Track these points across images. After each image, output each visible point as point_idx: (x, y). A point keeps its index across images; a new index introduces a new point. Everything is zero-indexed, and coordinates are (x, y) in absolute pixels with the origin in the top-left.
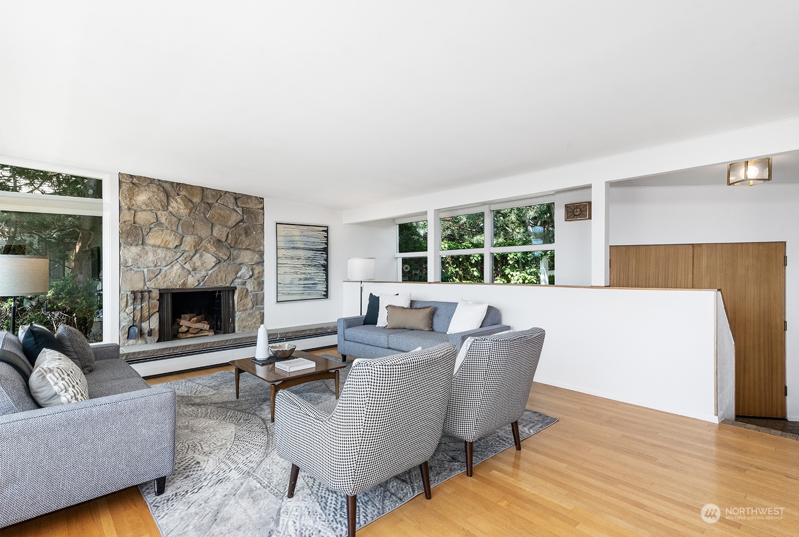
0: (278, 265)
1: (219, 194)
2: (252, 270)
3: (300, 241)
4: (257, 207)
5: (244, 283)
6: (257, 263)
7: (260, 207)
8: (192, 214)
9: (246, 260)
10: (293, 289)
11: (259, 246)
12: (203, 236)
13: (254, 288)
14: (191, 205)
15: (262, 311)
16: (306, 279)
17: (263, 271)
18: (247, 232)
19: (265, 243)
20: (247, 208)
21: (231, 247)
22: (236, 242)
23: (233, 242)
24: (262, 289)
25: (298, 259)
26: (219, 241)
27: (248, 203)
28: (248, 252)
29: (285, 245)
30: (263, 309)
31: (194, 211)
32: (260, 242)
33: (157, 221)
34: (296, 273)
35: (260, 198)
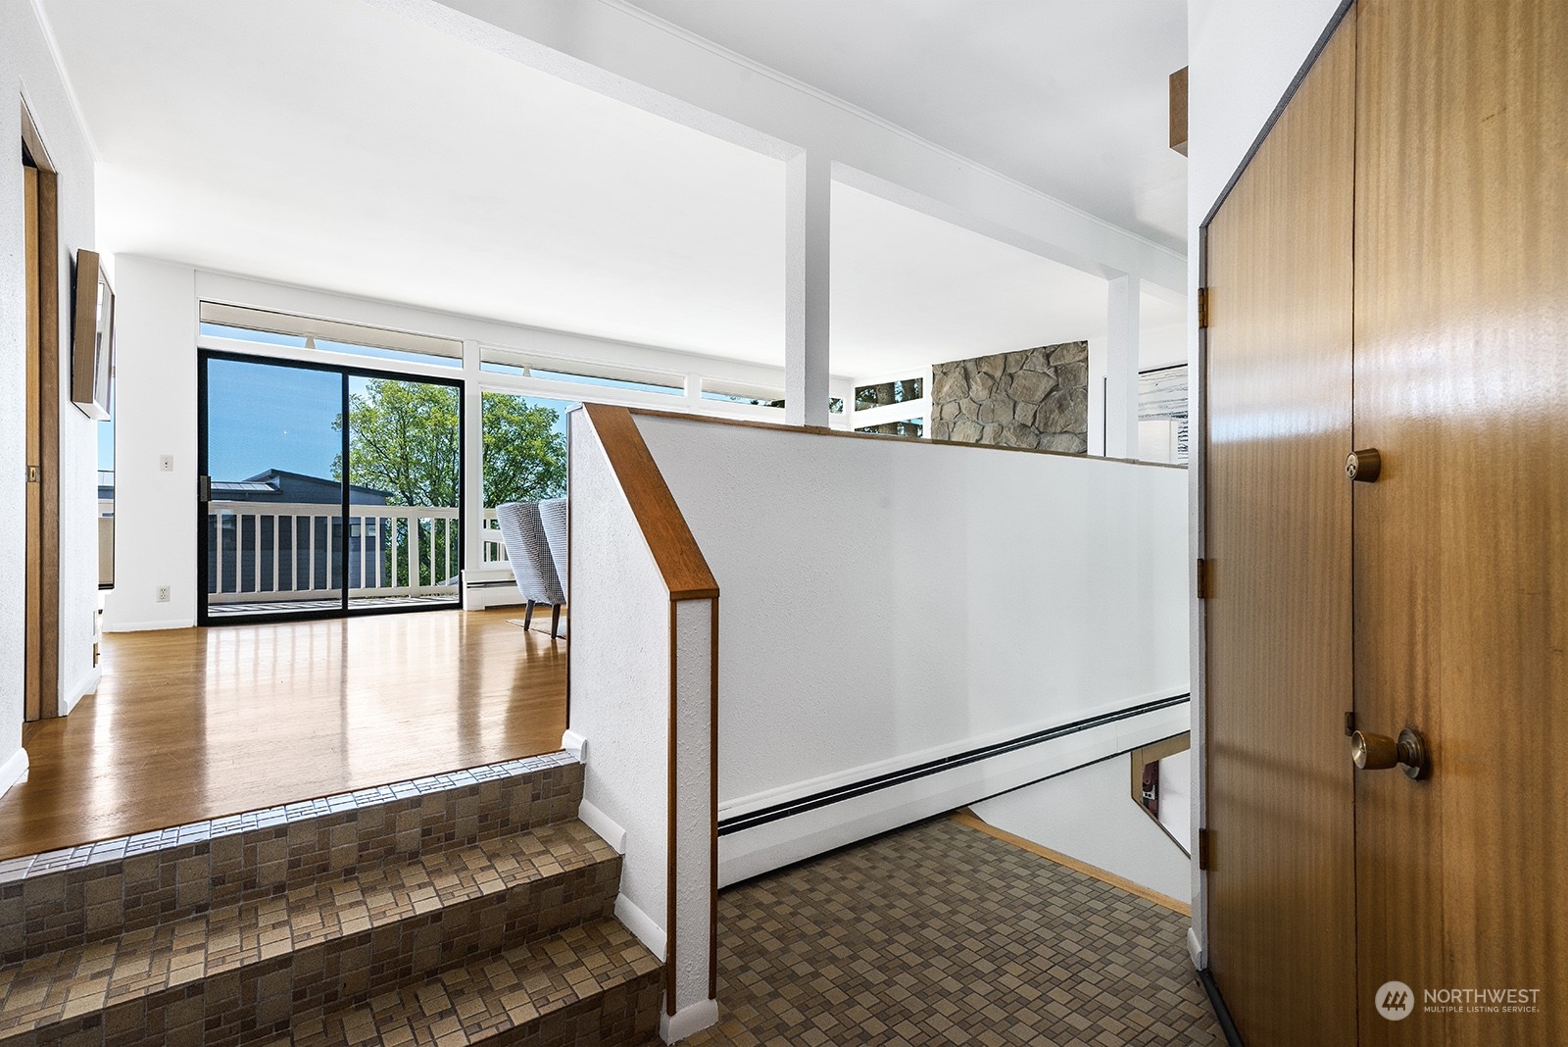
1: (1025, 355)
3: (1151, 403)
4: (1077, 359)
7: (1081, 358)
8: (993, 394)
11: (1081, 425)
12: (1004, 424)
14: (990, 383)
18: (1062, 406)
19: (1088, 417)
20: (1063, 365)
21: (1041, 433)
22: (1046, 424)
23: (1042, 424)
26: (1024, 426)
27: (1064, 356)
28: (1064, 438)
31: (995, 389)
32: (1082, 420)
33: (960, 412)
35: (1083, 343)
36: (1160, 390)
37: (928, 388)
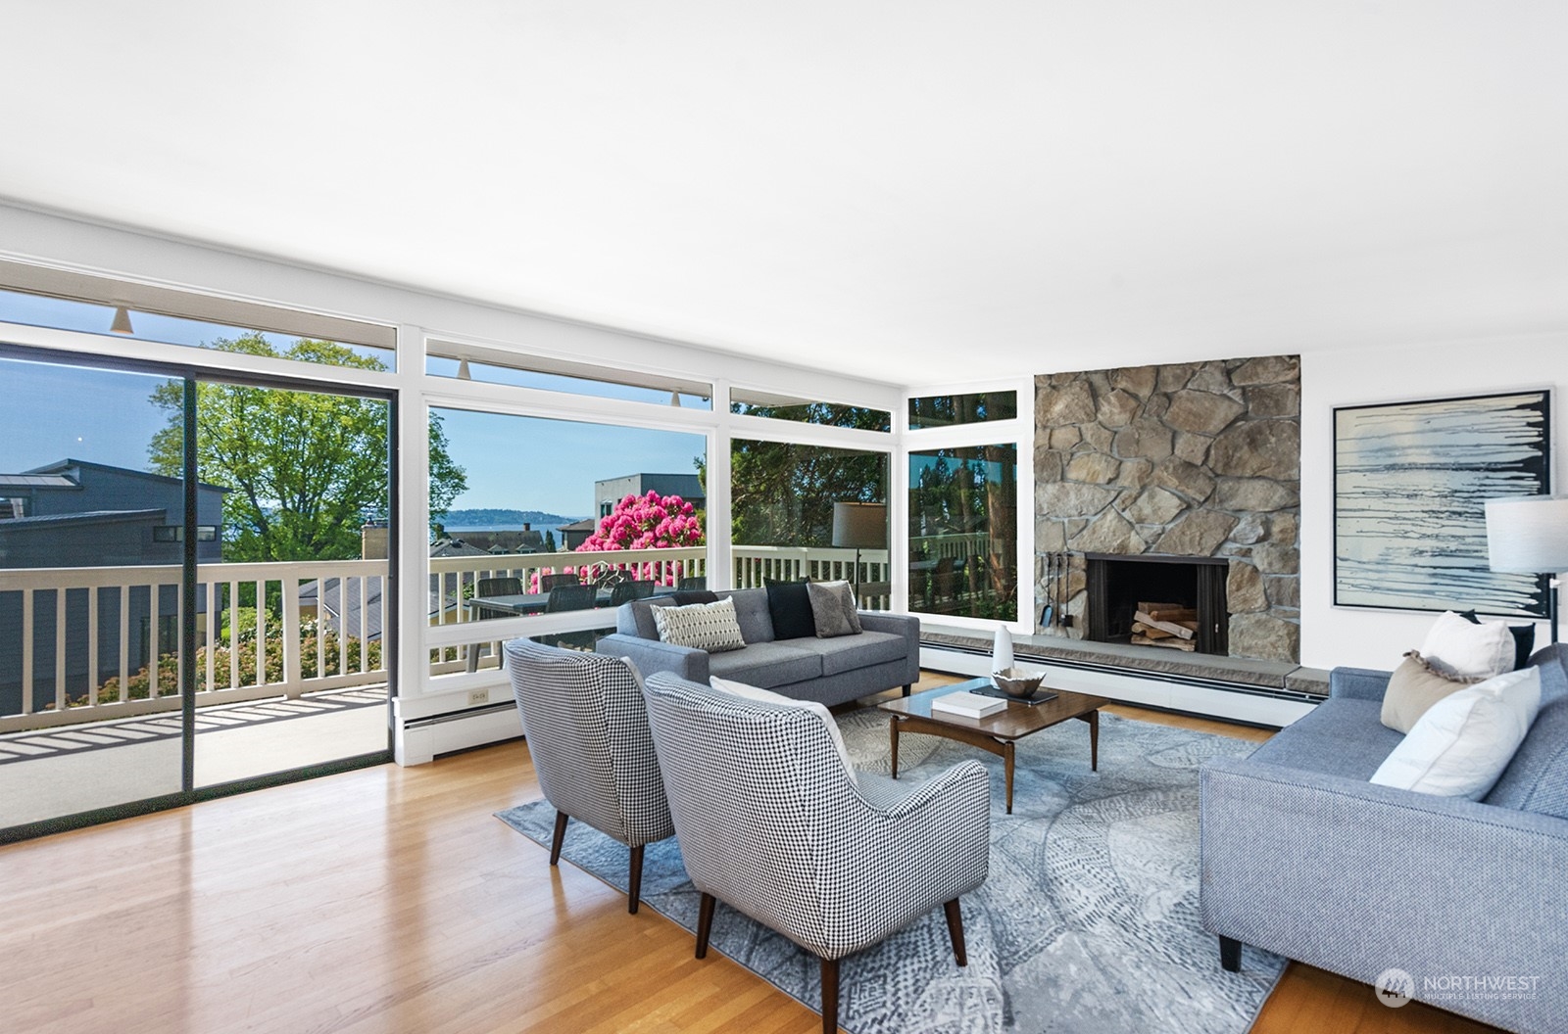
0: (1338, 514)
1: (1189, 372)
2: (1267, 524)
3: (1417, 447)
4: (1281, 378)
5: (1248, 553)
6: (1283, 509)
7: (1289, 378)
8: (1137, 419)
9: (1252, 502)
10: (1390, 575)
11: (1289, 468)
12: (1156, 459)
13: (1270, 564)
14: (1133, 403)
15: (1294, 621)
16: (1442, 553)
17: (1297, 527)
18: (1254, 441)
19: (1303, 459)
20: (1255, 387)
21: (1217, 476)
22: (1227, 465)
23: (1220, 465)
24: (1296, 570)
25: (1408, 496)
26: (1189, 465)
27: (1257, 374)
28: (1258, 484)
29: (1363, 462)
30: (1298, 616)
31: (1139, 413)
32: (1290, 460)
33: (1081, 440)
34: (1405, 535)
35: (1291, 357)
36: (1435, 431)
37: (1026, 405)
